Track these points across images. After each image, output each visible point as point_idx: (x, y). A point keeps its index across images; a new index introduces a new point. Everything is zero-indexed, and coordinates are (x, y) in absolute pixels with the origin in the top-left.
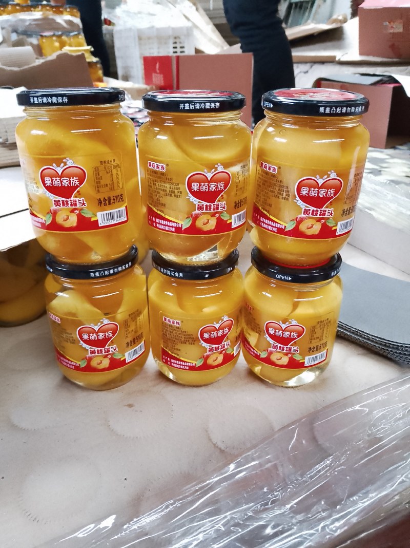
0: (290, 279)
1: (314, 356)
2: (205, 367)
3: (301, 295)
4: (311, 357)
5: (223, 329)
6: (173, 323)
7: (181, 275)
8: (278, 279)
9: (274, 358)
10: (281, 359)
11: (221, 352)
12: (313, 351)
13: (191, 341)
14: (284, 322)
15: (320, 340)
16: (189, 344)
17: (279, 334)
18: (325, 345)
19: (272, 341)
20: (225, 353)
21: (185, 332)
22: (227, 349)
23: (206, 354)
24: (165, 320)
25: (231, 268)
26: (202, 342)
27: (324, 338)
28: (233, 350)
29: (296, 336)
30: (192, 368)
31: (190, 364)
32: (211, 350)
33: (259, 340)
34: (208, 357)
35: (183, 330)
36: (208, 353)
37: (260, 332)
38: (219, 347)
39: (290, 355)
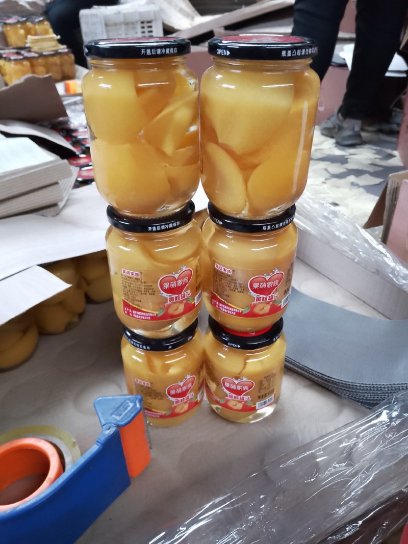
0: (239, 346)
1: (263, 401)
2: (173, 415)
3: (248, 358)
4: (261, 402)
5: (187, 385)
6: (144, 383)
7: (148, 348)
8: (230, 346)
9: (231, 404)
10: (236, 405)
11: (186, 402)
12: (262, 398)
13: (160, 397)
14: (237, 378)
15: (268, 389)
16: (159, 399)
17: (233, 387)
18: (273, 391)
19: (228, 392)
20: (190, 402)
21: (155, 391)
22: (191, 399)
24: (137, 381)
25: (191, 337)
26: (169, 397)
27: (271, 386)
28: (197, 397)
29: (247, 389)
30: (162, 417)
31: (160, 414)
32: (177, 402)
33: (217, 389)
34: (175, 407)
35: (154, 389)
36: (175, 405)
37: (218, 384)
38: (184, 399)
39: (243, 403)
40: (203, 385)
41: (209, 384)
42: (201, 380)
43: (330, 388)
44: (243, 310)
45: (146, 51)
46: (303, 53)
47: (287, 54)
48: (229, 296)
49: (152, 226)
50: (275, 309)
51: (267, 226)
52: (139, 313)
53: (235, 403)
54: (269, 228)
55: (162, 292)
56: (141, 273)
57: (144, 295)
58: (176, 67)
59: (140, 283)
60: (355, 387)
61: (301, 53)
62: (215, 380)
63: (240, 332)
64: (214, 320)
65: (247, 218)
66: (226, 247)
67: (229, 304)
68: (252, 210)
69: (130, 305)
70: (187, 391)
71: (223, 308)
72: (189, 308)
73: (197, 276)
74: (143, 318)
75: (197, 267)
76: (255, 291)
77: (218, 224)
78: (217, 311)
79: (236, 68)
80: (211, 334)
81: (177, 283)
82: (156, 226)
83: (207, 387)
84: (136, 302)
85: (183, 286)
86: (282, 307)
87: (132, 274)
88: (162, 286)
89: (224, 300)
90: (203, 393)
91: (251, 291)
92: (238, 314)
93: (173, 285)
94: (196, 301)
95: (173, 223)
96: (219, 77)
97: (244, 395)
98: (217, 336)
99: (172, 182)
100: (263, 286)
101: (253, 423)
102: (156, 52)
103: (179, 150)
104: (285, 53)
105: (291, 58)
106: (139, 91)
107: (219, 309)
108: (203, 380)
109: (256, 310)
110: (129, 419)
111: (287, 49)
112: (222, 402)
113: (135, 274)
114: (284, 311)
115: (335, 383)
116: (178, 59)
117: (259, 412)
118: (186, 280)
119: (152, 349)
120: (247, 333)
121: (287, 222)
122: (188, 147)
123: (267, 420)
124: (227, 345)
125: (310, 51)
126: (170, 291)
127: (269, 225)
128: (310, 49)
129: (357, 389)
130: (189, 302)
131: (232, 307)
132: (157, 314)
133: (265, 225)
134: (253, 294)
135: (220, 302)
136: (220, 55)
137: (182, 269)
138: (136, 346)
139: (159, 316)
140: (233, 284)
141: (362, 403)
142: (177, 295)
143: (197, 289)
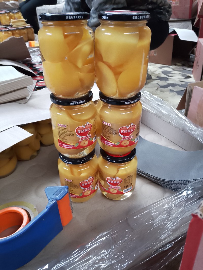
0: (115, 162)
2: (83, 196)
3: (119, 168)
4: (126, 190)
5: (90, 181)
6: (69, 181)
7: (71, 163)
8: (110, 162)
9: (111, 190)
11: (89, 190)
12: (126, 187)
13: (77, 187)
14: (114, 178)
15: (129, 183)
17: (112, 182)
18: (131, 184)
19: (110, 185)
20: (91, 190)
21: (74, 184)
22: (92, 188)
23: (83, 192)
24: (66, 179)
25: (92, 158)
26: (81, 187)
27: (130, 182)
28: (95, 188)
29: (119, 183)
30: (78, 197)
31: (77, 196)
32: (85, 190)
33: (105, 184)
34: (84, 192)
35: (73, 183)
36: (84, 191)
37: (105, 181)
38: (88, 188)
39: (117, 190)
40: (98, 182)
41: (100, 182)
42: (97, 180)
43: (159, 184)
44: (116, 143)
45: (68, 17)
46: (143, 18)
47: (135, 18)
48: (109, 137)
49: (72, 102)
50: (132, 143)
51: (127, 102)
52: (66, 145)
53: (113, 190)
54: (128, 103)
55: (77, 135)
56: (67, 125)
57: (69, 136)
58: (83, 25)
59: (66, 131)
60: (171, 182)
61: (142, 17)
62: (103, 179)
63: (115, 155)
64: (102, 149)
65: (118, 98)
66: (108, 113)
67: (110, 141)
68: (120, 94)
69: (62, 142)
70: (90, 184)
71: (107, 143)
72: (90, 143)
73: (94, 127)
74: (68, 148)
75: (94, 123)
76: (122, 134)
77: (104, 102)
78: (104, 145)
79: (111, 25)
80: (101, 157)
81: (84, 131)
82: (74, 102)
83: (100, 183)
84: (65, 140)
85: (88, 132)
86: (135, 142)
87: (63, 126)
88: (77, 132)
89: (107, 139)
90: (98, 186)
91: (120, 134)
92: (114, 146)
93: (83, 131)
94: (93, 140)
95: (82, 101)
96: (103, 30)
97: (117, 186)
98: (105, 158)
99: (81, 81)
100: (126, 131)
101: (122, 200)
102: (73, 18)
103: (85, 66)
104: (134, 18)
105: (137, 20)
106: (66, 36)
107: (105, 143)
108: (98, 180)
109: (123, 144)
110: (62, 197)
111: (135, 16)
112: (107, 190)
113: (64, 126)
114: (136, 144)
115: (162, 181)
116: (84, 21)
117: (125, 194)
118: (89, 129)
119: (73, 164)
120: (118, 155)
121: (137, 100)
122: (89, 65)
123: (128, 199)
124: (109, 161)
125: (146, 17)
126: (81, 134)
127: (128, 101)
128: (146, 16)
129: (172, 183)
130: (91, 140)
131: (111, 142)
132: (75, 146)
133: (126, 102)
134: (121, 135)
135: (105, 140)
136: (104, 19)
137: (87, 124)
138: (65, 162)
139: (76, 147)
140: (111, 131)
141: (175, 190)
142: (85, 137)
143: (94, 134)
